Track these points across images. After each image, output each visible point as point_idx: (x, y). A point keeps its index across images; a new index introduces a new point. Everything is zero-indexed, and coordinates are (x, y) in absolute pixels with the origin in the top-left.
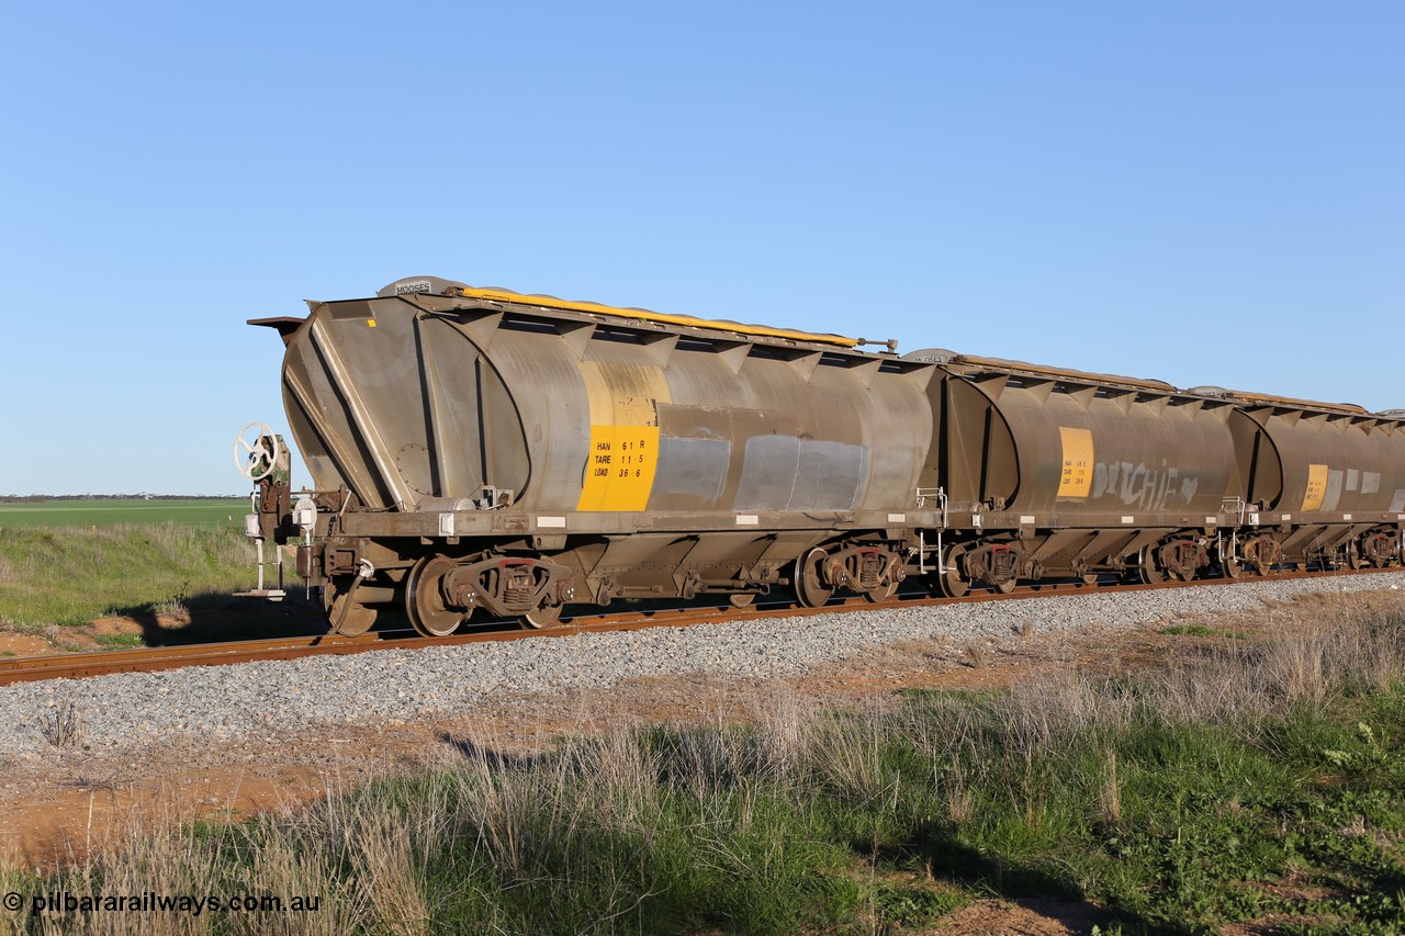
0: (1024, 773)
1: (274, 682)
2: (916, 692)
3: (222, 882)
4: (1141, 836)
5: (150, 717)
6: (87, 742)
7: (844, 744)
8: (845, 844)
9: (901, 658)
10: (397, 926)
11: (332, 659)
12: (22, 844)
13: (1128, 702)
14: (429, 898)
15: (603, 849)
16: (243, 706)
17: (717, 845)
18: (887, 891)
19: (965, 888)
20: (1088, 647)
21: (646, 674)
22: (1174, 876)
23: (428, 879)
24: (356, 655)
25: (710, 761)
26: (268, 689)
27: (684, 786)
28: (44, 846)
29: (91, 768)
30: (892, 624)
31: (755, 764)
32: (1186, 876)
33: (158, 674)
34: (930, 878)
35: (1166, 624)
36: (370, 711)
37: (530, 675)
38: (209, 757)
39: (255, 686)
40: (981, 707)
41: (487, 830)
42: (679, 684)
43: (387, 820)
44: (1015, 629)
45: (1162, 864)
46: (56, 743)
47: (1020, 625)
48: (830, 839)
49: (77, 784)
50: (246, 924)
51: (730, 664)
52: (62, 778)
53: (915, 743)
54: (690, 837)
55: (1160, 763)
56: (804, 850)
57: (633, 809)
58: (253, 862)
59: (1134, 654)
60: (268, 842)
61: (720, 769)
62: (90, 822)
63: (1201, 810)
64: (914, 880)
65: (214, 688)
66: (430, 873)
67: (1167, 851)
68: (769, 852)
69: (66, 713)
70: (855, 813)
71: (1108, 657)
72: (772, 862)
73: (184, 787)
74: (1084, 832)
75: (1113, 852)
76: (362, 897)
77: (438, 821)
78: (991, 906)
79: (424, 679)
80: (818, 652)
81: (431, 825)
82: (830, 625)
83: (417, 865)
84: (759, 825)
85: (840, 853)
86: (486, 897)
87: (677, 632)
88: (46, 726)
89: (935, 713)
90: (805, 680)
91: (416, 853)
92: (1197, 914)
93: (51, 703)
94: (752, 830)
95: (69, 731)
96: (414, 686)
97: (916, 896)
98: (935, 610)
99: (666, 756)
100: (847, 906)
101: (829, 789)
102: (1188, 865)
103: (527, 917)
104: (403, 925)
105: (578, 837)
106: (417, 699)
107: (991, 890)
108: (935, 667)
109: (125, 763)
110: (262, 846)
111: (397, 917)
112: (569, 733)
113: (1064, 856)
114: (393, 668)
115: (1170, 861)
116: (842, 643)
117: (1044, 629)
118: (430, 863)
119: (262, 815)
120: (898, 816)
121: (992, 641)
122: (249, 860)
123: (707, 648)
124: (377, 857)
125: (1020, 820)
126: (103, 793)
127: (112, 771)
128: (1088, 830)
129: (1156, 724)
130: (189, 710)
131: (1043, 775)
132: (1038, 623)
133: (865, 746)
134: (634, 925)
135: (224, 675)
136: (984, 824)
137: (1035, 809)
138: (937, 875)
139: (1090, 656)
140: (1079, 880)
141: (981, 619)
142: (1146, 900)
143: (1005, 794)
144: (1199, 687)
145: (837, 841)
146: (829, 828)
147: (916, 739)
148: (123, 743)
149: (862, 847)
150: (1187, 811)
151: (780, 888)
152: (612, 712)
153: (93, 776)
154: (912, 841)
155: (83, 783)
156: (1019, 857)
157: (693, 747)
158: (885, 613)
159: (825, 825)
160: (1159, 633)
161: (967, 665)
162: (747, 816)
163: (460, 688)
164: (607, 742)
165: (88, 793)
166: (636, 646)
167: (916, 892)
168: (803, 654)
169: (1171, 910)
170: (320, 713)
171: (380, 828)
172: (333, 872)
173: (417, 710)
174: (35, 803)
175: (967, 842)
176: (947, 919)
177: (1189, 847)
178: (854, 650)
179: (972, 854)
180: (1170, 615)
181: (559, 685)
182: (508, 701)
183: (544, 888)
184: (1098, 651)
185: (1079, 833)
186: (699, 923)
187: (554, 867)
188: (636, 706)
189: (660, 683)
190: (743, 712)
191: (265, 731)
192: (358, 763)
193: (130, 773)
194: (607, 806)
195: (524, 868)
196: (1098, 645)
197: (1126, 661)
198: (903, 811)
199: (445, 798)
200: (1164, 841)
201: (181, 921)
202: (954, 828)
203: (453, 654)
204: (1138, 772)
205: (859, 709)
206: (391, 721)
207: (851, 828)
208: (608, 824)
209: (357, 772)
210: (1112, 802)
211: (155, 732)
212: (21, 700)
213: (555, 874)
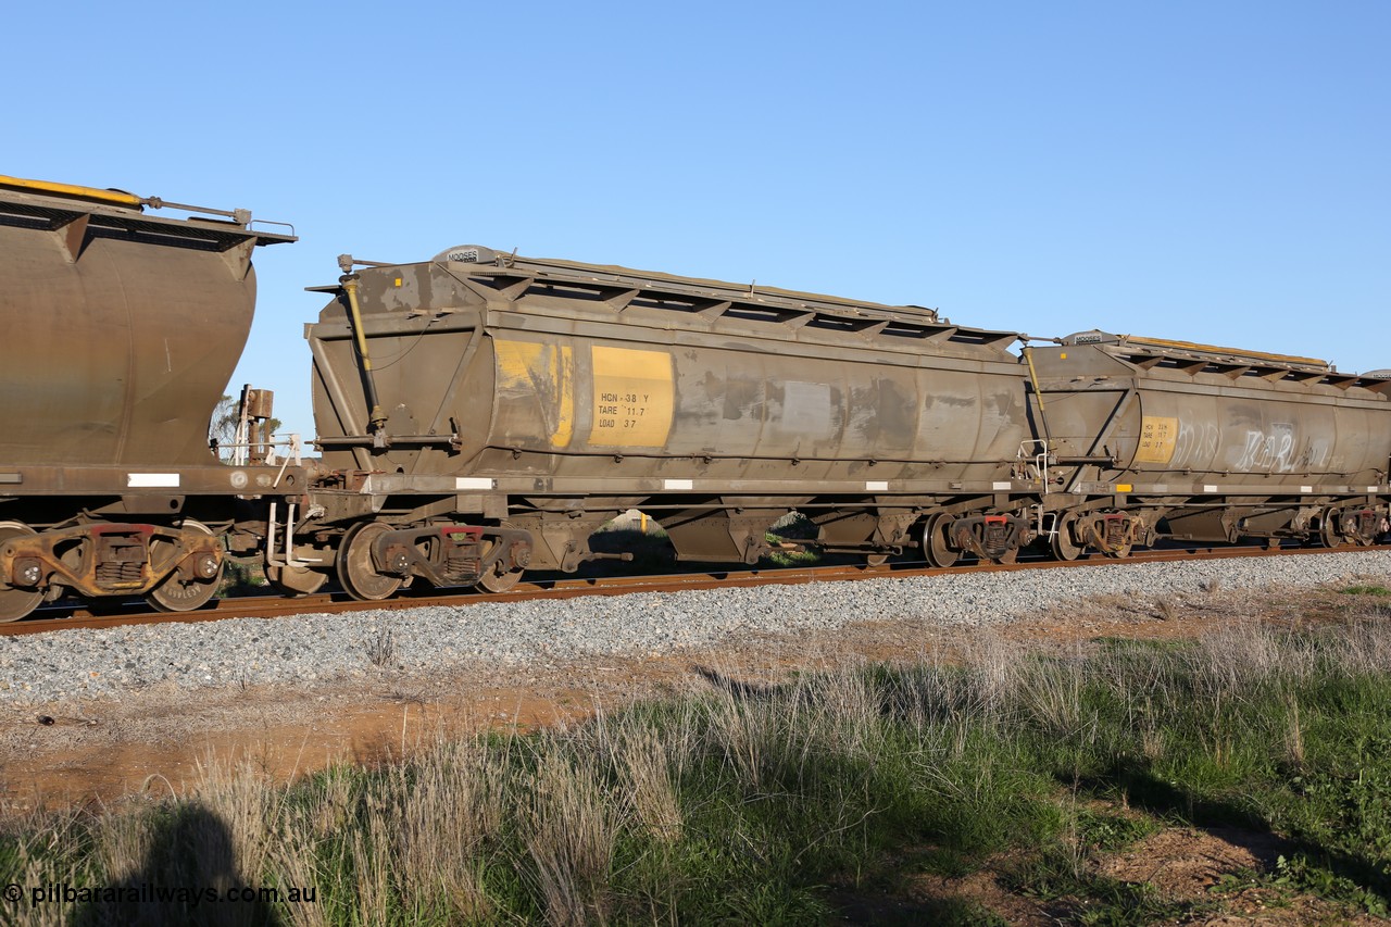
0: (1211, 715)
1: (552, 617)
2: (1114, 641)
3: (511, 785)
4: (1323, 776)
5: (451, 644)
6: (402, 663)
7: (1047, 685)
8: (1048, 774)
9: (1097, 610)
10: (656, 830)
11: (600, 599)
12: (353, 745)
13: (1309, 653)
14: (683, 807)
15: (832, 771)
16: (526, 637)
17: (932, 771)
18: (1086, 816)
19: (1158, 817)
20: (1271, 603)
21: (870, 618)
22: (1355, 814)
23: (682, 790)
24: (620, 597)
25: (926, 697)
26: (547, 623)
27: (904, 719)
28: (369, 747)
29: (405, 685)
30: (1090, 580)
31: (968, 701)
32: (1367, 814)
33: (458, 608)
34: (1126, 807)
35: (1345, 585)
36: (632, 645)
37: (768, 617)
38: (499, 679)
39: (537, 620)
40: (1173, 656)
41: (732, 750)
42: (898, 628)
43: (648, 738)
44: (1203, 587)
45: (1344, 802)
46: (377, 662)
47: (1207, 582)
48: (1034, 769)
49: (394, 697)
50: (530, 821)
51: (943, 612)
52: (382, 692)
53: (1111, 686)
54: (909, 762)
55: (1340, 710)
56: (1011, 778)
57: (858, 737)
58: (537, 771)
59: (1315, 610)
60: (548, 753)
61: (935, 703)
62: (405, 729)
63: (1381, 755)
64: (1111, 808)
65: (504, 622)
66: (683, 786)
67: (1348, 791)
68: (979, 778)
69: (385, 638)
70: (1056, 746)
71: (1289, 614)
72: (982, 787)
73: (479, 702)
74: (1269, 770)
75: (1298, 790)
76: (626, 803)
77: (690, 741)
78: (1182, 834)
79: (677, 618)
80: (1023, 603)
81: (684, 742)
82: (1033, 580)
83: (672, 778)
84: (970, 753)
85: (1043, 782)
86: (732, 808)
87: (897, 583)
88: (370, 648)
89: (1129, 660)
90: (1011, 627)
91: (671, 767)
92: (1378, 849)
93: (373, 630)
94: (964, 758)
95: (387, 653)
96: (669, 624)
97: (1113, 822)
98: (1129, 568)
99: (888, 691)
100: (1050, 829)
101: (1033, 723)
102: (1370, 805)
103: (767, 826)
104: (661, 829)
105: (811, 759)
106: (672, 635)
107: (1182, 820)
108: (1129, 619)
109: (431, 681)
110: (543, 756)
111: (656, 821)
112: (802, 669)
113: (1251, 791)
114: (652, 608)
115: (1352, 800)
116: (1044, 595)
117: (1230, 587)
118: (683, 776)
119: (544, 732)
120: (1096, 750)
121: (1182, 597)
122: (533, 768)
123: (923, 597)
124: (639, 770)
125: (1209, 758)
126: (414, 705)
127: (421, 688)
128: (1272, 769)
129: (1337, 675)
130: (483, 639)
131: (1230, 719)
132: (1224, 581)
133: (1066, 687)
134: (859, 838)
135: (511, 611)
136: (1175, 761)
137: (1223, 748)
138: (1133, 803)
139: (1274, 613)
140: (1265, 814)
141: (1171, 577)
142: (1329, 834)
143: (1195, 735)
144: (1378, 642)
145: (1041, 771)
146: (1033, 758)
147: (1112, 682)
148: (431, 665)
149: (1064, 778)
150: (1368, 755)
151: (989, 811)
152: (840, 650)
153: (406, 691)
154: (1109, 773)
155: (398, 697)
156: (1208, 791)
157: (911, 684)
158: (1083, 569)
159: (1029, 756)
160: (1338, 592)
161: (1158, 617)
162: (960, 746)
163: (709, 626)
164: (836, 678)
165: (402, 705)
166: (861, 594)
167: (1112, 818)
168: (1008, 604)
169: (1353, 845)
170: (590, 645)
171: (641, 745)
172: (603, 781)
173: (671, 644)
174: (362, 711)
175: (1160, 775)
176: (1142, 844)
177: (1370, 788)
178: (1055, 602)
179: (1164, 787)
180: (1349, 576)
181: (793, 626)
182: (749, 639)
183: (782, 802)
184: (1281, 608)
185: (1265, 772)
186: (917, 839)
187: (790, 783)
188: (860, 647)
189: (881, 627)
190: (954, 654)
191: (545, 658)
192: (622, 688)
193: (436, 690)
194: (835, 733)
195: (764, 784)
196: (1280, 602)
197: (1307, 617)
198: (1100, 747)
199: (697, 720)
200: (1347, 781)
201: (478, 817)
202: (1148, 763)
203: (703, 597)
204: (1320, 718)
205: (1059, 655)
206: (650, 653)
207: (1054, 760)
208: (836, 751)
209: (621, 696)
210: (1295, 744)
211: (456, 657)
212: (350, 626)
213: (790, 792)
